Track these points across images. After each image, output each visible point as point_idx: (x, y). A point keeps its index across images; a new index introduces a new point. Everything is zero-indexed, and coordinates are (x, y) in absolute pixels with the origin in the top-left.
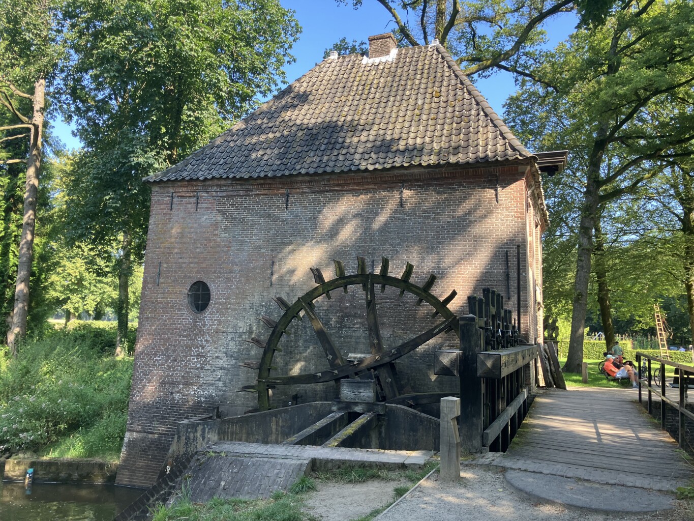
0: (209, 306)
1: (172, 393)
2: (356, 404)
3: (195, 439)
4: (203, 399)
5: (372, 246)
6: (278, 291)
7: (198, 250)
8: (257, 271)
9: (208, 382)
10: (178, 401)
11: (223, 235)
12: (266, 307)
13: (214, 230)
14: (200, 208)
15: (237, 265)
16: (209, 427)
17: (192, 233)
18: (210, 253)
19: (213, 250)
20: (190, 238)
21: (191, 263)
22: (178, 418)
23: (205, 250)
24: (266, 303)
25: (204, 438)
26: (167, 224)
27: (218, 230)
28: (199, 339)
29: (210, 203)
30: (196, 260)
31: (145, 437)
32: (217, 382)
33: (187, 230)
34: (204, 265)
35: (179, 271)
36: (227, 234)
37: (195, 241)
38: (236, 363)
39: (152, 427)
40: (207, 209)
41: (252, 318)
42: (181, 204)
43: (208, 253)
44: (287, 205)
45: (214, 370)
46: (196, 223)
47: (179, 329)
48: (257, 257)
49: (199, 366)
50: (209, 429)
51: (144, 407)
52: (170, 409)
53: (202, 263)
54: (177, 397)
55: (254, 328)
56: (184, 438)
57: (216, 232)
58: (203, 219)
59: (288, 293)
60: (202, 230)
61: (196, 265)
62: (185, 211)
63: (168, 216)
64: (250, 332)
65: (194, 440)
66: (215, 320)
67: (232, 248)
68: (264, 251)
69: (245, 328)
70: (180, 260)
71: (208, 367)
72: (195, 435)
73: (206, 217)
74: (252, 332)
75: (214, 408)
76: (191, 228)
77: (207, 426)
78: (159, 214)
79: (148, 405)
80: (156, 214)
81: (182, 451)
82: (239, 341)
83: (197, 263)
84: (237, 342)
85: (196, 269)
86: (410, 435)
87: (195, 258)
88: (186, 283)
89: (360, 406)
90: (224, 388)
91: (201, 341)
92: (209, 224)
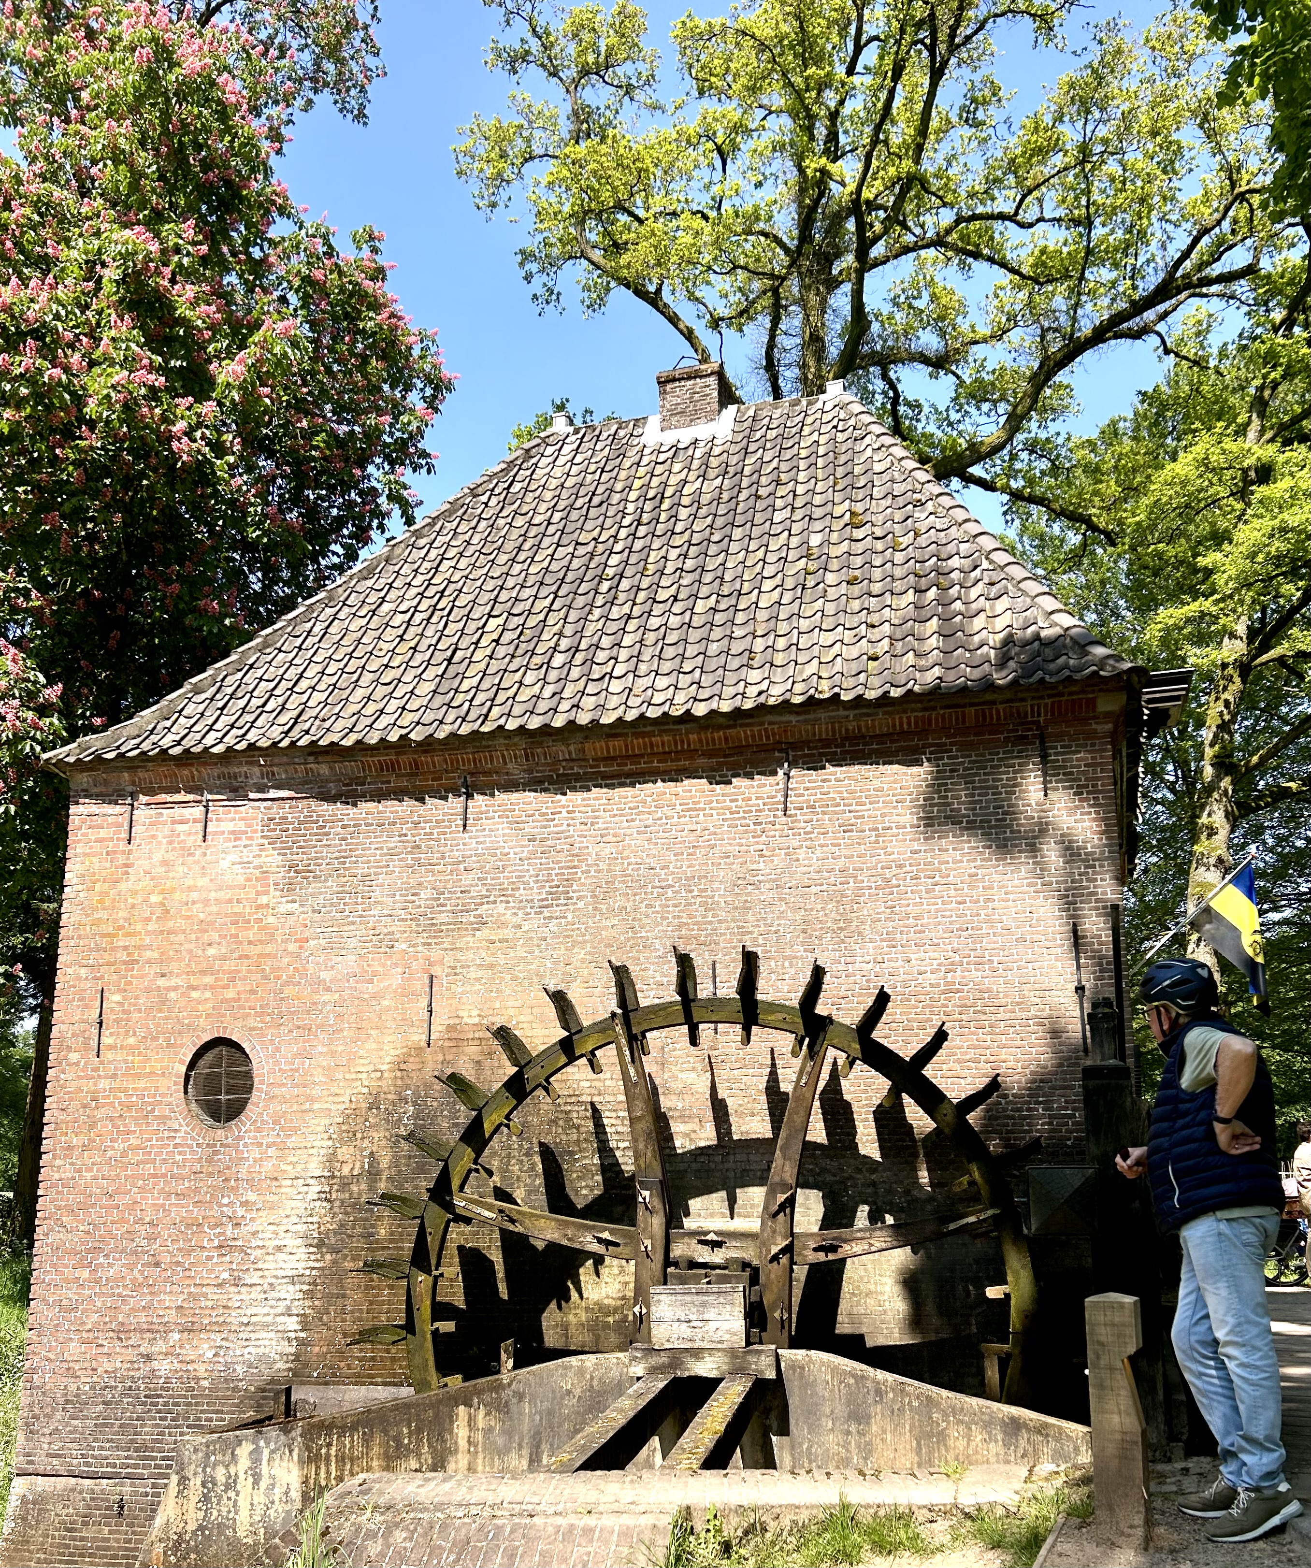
0: (249, 1106)
1: (148, 1357)
2: (697, 1353)
3: (231, 1484)
4: (240, 1370)
5: (711, 923)
6: (449, 1057)
7: (211, 951)
8: (386, 1003)
9: (254, 1319)
10: (168, 1380)
11: (284, 908)
12: (415, 1104)
13: (258, 893)
14: (216, 833)
15: (328, 989)
16: (272, 1446)
17: (194, 903)
18: (247, 957)
19: (257, 950)
20: (188, 918)
21: (195, 988)
22: (169, 1427)
23: (233, 951)
24: (416, 1093)
25: (257, 1479)
26: (118, 881)
27: (267, 893)
28: (225, 1201)
29: (242, 819)
30: (208, 980)
31: (73, 1490)
32: (279, 1319)
33: (177, 896)
34: (230, 994)
35: (160, 1011)
36: (296, 905)
37: (204, 926)
38: (334, 1262)
39: (93, 1457)
40: (236, 835)
41: (376, 1135)
42: (158, 823)
43: (240, 957)
44: (466, 819)
45: (271, 1284)
46: (204, 875)
47: (164, 1176)
48: (384, 965)
49: (225, 1275)
50: (272, 1452)
51: (67, 1402)
52: (144, 1404)
53: (226, 987)
54: (163, 1367)
55: (384, 1163)
56: (199, 1482)
57: (264, 900)
58: (224, 864)
59: (478, 1062)
60: (221, 895)
61: (208, 994)
62: (170, 843)
63: (121, 860)
64: (373, 1173)
65: (228, 1487)
66: (269, 1146)
67: (312, 943)
68: (404, 946)
69: (358, 1165)
70: (161, 982)
71: (252, 1278)
72: (232, 1470)
73: (233, 857)
74: (378, 1173)
75: (277, 1393)
76: (190, 889)
77: (267, 1444)
78: (94, 855)
79: (77, 1396)
80: (86, 855)
81: (194, 1518)
82: (342, 1202)
83: (212, 987)
84: (337, 1204)
85: (209, 1005)
86: (848, 1433)
87: (203, 973)
88: (182, 1046)
89: (708, 1359)
90: (302, 1335)
91: (230, 1204)
92: (241, 879)
